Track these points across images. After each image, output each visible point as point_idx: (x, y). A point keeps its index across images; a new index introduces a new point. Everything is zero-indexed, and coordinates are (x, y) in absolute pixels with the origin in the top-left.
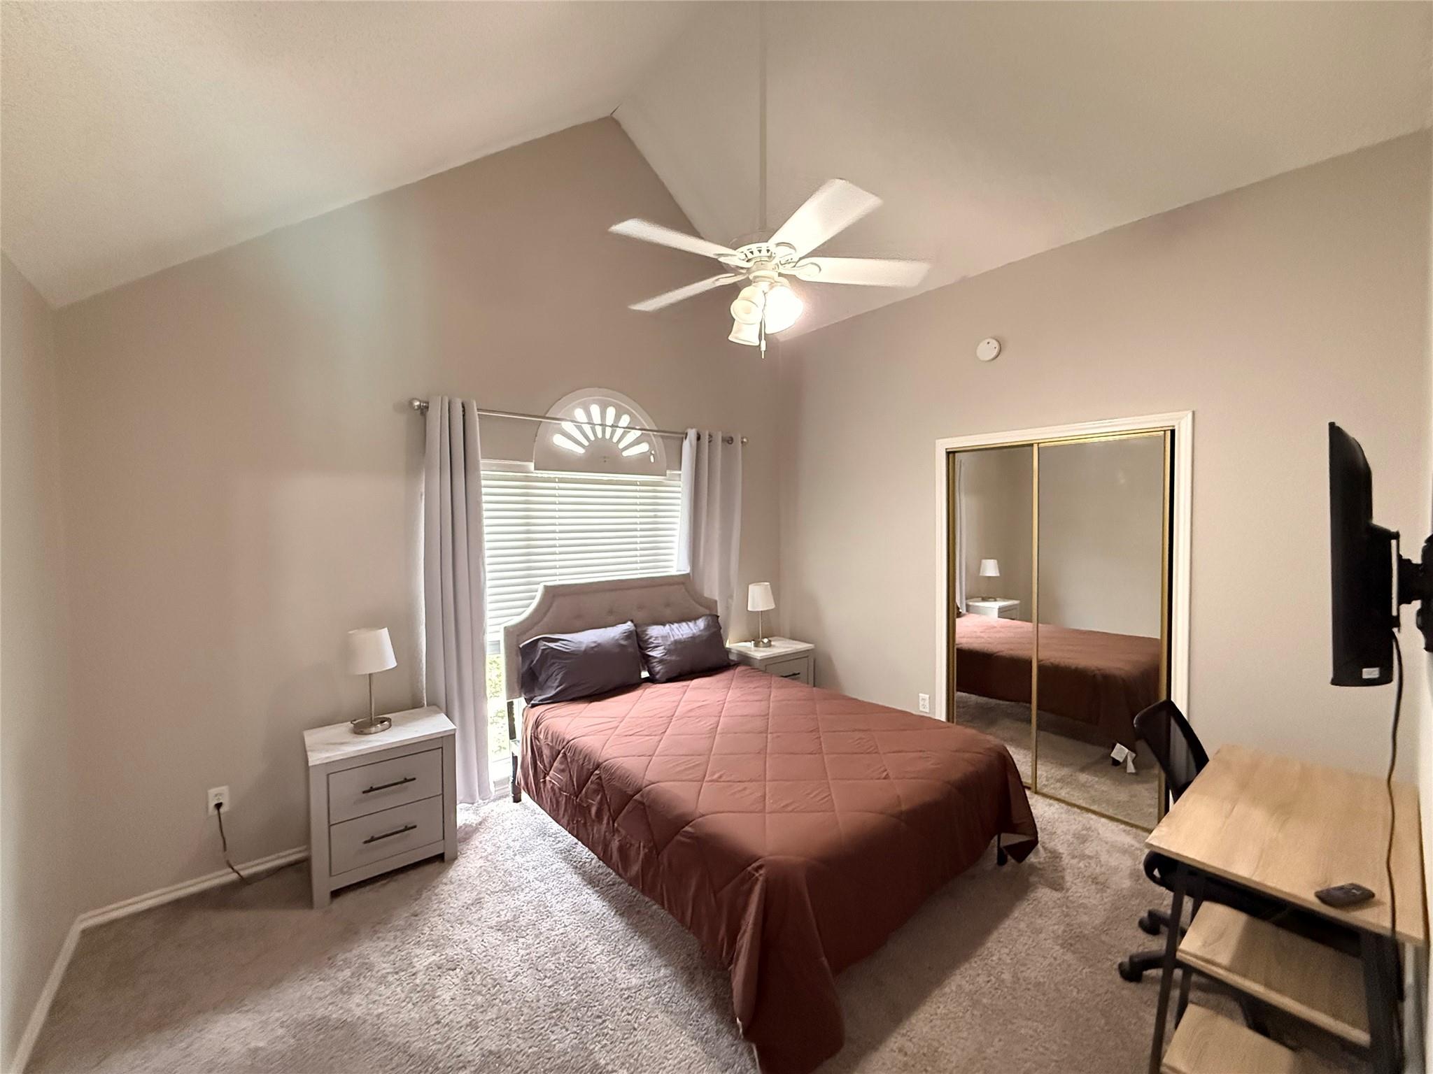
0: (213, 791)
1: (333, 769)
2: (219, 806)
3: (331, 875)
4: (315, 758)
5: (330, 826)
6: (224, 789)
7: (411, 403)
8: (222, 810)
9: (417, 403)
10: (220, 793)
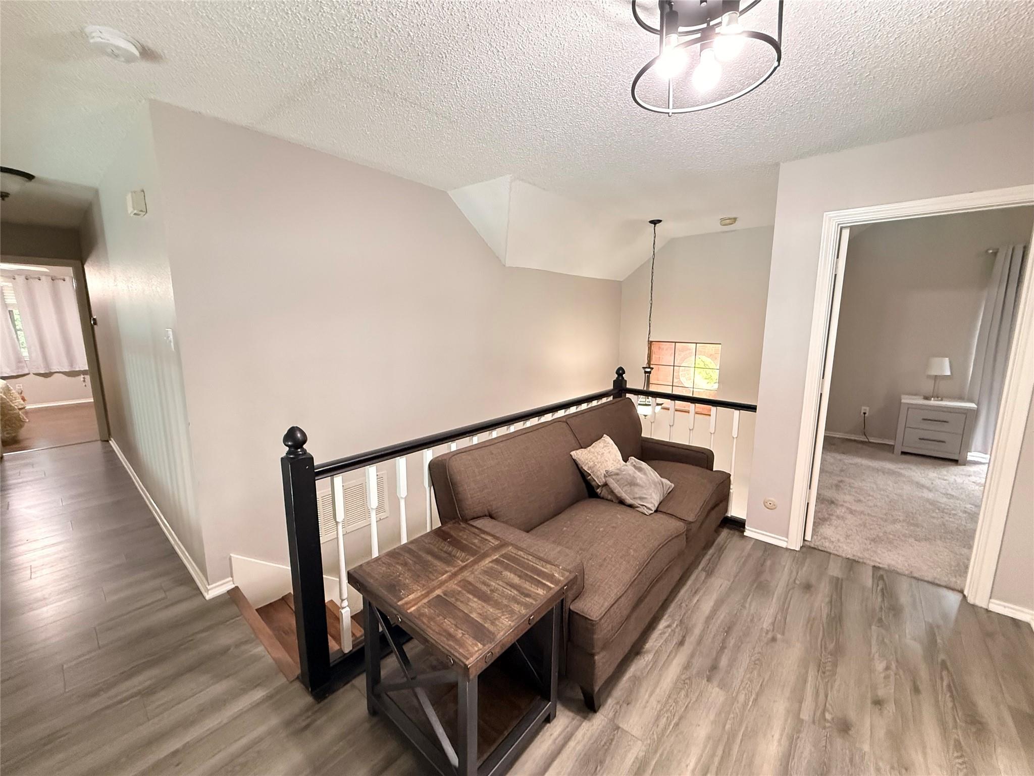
0: (863, 408)
1: (910, 407)
2: (865, 413)
3: (902, 445)
4: (903, 401)
5: (905, 427)
6: (868, 408)
7: (987, 251)
8: (866, 415)
9: (991, 251)
10: (865, 409)
